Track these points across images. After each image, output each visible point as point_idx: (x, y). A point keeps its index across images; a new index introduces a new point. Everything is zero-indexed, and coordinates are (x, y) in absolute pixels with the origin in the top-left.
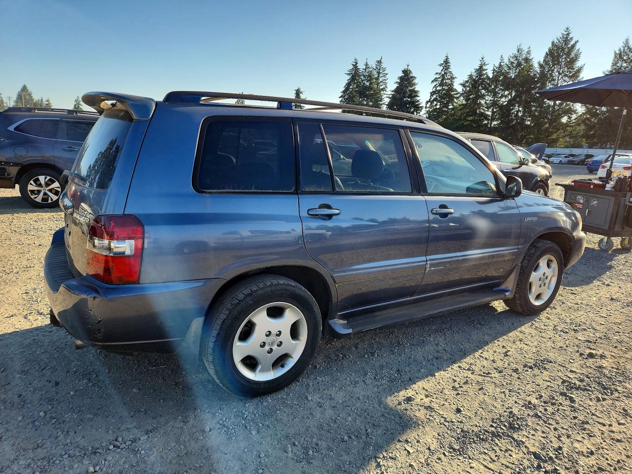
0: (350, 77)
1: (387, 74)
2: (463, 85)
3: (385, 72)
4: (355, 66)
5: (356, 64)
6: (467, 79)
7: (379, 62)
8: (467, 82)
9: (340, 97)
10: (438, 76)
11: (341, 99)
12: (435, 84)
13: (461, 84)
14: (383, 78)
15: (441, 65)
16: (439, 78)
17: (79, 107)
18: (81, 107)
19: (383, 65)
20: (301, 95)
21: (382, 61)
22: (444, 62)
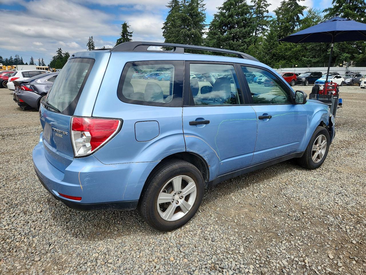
0: (171, 9)
1: (204, 5)
2: (277, 12)
3: (202, 3)
6: (281, 6)
8: (280, 9)
9: (162, 29)
11: (164, 30)
13: (275, 11)
14: (202, 9)
16: (254, 6)
20: (128, 29)
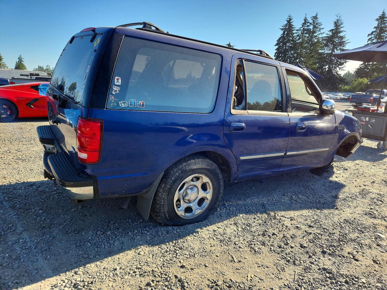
4: (289, 21)
5: (290, 20)
7: (315, 18)
10: (375, 30)
12: (370, 37)
15: (377, 20)
17: (21, 63)
18: (22, 62)
19: (320, 20)
21: (318, 17)
22: (380, 17)
